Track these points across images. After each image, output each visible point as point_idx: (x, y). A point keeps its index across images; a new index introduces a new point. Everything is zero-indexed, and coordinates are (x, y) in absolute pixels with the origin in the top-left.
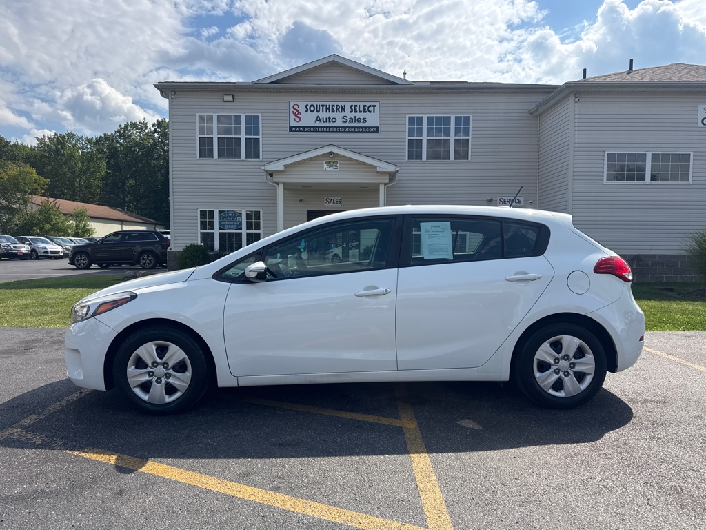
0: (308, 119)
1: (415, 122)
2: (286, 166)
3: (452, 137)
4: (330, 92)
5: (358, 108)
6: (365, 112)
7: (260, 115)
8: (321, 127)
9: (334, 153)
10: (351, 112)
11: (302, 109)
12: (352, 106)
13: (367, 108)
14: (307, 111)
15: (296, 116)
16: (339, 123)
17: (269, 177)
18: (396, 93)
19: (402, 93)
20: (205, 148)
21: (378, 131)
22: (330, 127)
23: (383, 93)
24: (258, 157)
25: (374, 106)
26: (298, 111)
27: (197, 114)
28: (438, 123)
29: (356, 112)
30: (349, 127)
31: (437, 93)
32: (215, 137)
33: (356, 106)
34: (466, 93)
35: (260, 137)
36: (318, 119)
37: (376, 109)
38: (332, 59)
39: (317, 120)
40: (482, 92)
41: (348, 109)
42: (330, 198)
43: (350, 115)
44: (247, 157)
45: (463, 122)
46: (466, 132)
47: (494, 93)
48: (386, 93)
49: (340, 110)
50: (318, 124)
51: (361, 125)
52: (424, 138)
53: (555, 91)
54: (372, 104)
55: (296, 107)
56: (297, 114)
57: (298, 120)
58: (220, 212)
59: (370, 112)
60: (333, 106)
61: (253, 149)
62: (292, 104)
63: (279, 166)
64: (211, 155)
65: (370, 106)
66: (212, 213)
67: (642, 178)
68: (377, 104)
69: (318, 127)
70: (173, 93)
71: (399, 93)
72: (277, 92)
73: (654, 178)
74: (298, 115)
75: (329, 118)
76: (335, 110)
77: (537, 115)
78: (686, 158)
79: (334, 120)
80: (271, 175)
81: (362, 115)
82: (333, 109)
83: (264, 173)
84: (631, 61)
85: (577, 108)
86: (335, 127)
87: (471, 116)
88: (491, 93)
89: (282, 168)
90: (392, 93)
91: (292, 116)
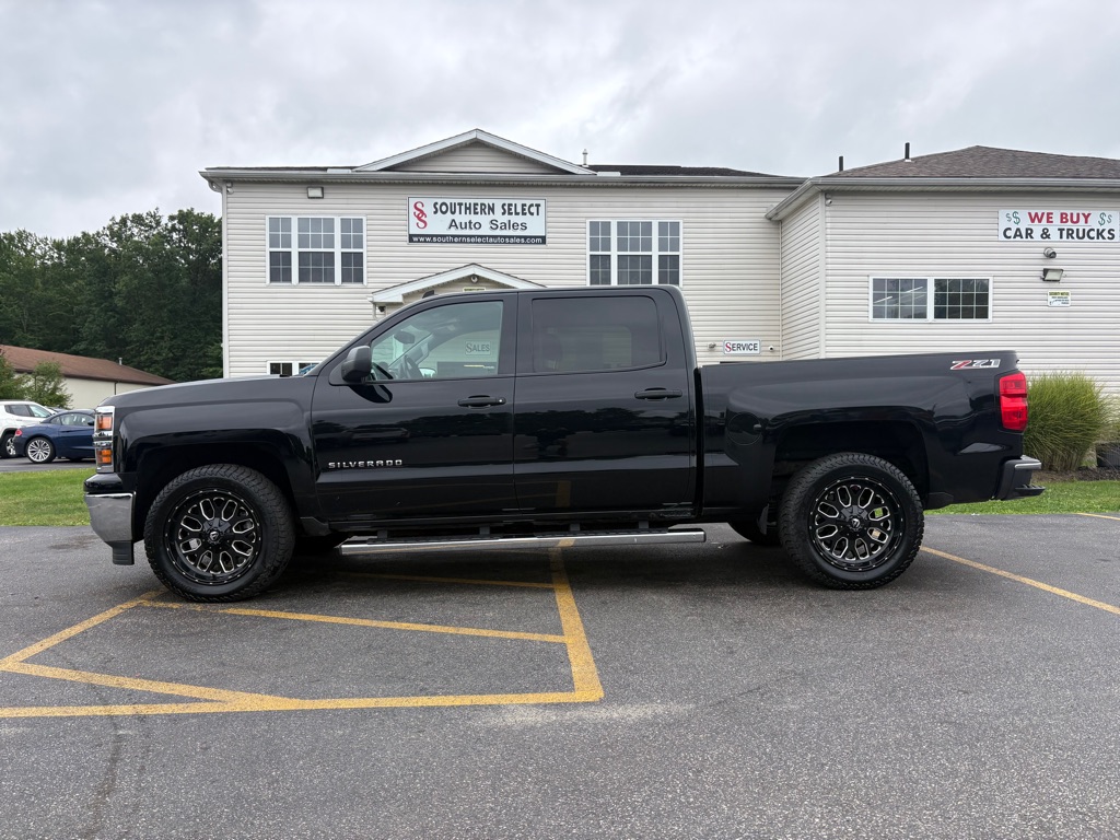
0: (438, 224)
1: (599, 230)
2: (406, 296)
3: (655, 253)
4: (471, 185)
5: (513, 208)
6: (524, 214)
7: (364, 218)
8: (458, 236)
9: (478, 277)
10: (504, 214)
11: (428, 209)
12: (504, 205)
13: (527, 208)
14: (435, 213)
15: (419, 219)
16: (486, 230)
17: (378, 311)
18: (570, 186)
19: (579, 187)
20: (279, 269)
21: (544, 242)
22: (471, 236)
23: (551, 186)
24: (362, 281)
25: (538, 206)
26: (422, 212)
27: (267, 217)
28: (635, 233)
29: (510, 214)
30: (501, 237)
31: (631, 187)
32: (295, 250)
33: (510, 205)
34: (673, 187)
35: (364, 250)
36: (453, 224)
37: (542, 209)
38: (473, 136)
39: (451, 225)
40: (696, 187)
41: (498, 210)
42: (473, 343)
43: (502, 219)
44: (343, 281)
45: (670, 230)
46: (675, 245)
47: (715, 188)
48: (556, 186)
49: (487, 210)
50: (453, 231)
51: (519, 233)
52: (614, 253)
53: (801, 187)
54: (535, 202)
55: (419, 206)
56: (421, 215)
57: (421, 225)
58: (302, 366)
59: (532, 214)
60: (476, 204)
61: (354, 269)
62: (412, 202)
63: (395, 296)
64: (288, 278)
65: (532, 205)
66: (288, 367)
67: (922, 315)
68: (542, 203)
69: (454, 236)
70: (229, 185)
71: (575, 187)
72: (390, 184)
73: (939, 314)
74: (423, 218)
75: (470, 222)
76: (479, 210)
77: (777, 221)
78: (983, 285)
79: (477, 226)
80: (382, 309)
81: (519, 219)
82: (475, 209)
83: (372, 305)
84: (907, 145)
85: (828, 214)
86: (478, 236)
87: (681, 222)
88: (710, 188)
89: (400, 300)
90: (565, 186)
91: (414, 220)
